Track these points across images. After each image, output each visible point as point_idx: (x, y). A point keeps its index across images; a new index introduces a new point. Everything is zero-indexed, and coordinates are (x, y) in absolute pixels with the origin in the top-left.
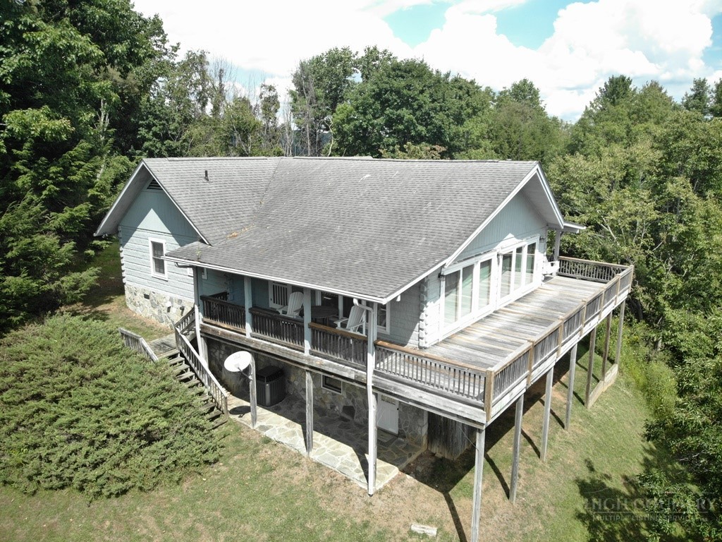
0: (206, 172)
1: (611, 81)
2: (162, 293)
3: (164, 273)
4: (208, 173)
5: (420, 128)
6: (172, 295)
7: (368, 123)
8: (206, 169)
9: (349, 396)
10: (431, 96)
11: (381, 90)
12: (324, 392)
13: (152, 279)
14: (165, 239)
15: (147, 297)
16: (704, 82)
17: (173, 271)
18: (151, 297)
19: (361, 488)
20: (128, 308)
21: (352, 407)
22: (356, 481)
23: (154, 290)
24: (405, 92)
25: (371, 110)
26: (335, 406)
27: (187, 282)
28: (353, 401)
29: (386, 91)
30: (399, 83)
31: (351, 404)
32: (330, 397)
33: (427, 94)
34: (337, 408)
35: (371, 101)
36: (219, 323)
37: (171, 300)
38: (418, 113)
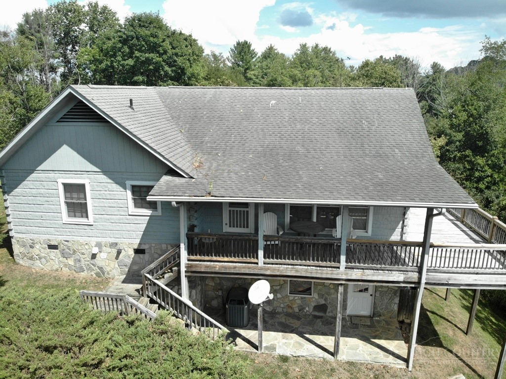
0: (131, 101)
1: (238, 44)
2: (82, 240)
3: (87, 217)
4: (133, 102)
5: (167, 68)
6: (99, 240)
7: (119, 63)
8: (131, 97)
9: (321, 296)
10: (171, 44)
11: (128, 37)
12: (291, 298)
13: (64, 226)
14: (88, 178)
15: (52, 247)
16: (305, 45)
17: (103, 213)
18: (61, 247)
19: (401, 369)
20: (18, 264)
21: (325, 304)
22: (392, 365)
23: (67, 238)
24: (152, 39)
25: (120, 53)
26: (304, 308)
27: (127, 222)
28: (326, 300)
29: (133, 38)
30: (144, 32)
31: (323, 302)
32: (299, 302)
33: (167, 41)
34: (307, 309)
35: (120, 45)
36: (214, 258)
37: (99, 245)
38: (165, 57)
